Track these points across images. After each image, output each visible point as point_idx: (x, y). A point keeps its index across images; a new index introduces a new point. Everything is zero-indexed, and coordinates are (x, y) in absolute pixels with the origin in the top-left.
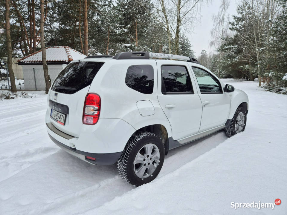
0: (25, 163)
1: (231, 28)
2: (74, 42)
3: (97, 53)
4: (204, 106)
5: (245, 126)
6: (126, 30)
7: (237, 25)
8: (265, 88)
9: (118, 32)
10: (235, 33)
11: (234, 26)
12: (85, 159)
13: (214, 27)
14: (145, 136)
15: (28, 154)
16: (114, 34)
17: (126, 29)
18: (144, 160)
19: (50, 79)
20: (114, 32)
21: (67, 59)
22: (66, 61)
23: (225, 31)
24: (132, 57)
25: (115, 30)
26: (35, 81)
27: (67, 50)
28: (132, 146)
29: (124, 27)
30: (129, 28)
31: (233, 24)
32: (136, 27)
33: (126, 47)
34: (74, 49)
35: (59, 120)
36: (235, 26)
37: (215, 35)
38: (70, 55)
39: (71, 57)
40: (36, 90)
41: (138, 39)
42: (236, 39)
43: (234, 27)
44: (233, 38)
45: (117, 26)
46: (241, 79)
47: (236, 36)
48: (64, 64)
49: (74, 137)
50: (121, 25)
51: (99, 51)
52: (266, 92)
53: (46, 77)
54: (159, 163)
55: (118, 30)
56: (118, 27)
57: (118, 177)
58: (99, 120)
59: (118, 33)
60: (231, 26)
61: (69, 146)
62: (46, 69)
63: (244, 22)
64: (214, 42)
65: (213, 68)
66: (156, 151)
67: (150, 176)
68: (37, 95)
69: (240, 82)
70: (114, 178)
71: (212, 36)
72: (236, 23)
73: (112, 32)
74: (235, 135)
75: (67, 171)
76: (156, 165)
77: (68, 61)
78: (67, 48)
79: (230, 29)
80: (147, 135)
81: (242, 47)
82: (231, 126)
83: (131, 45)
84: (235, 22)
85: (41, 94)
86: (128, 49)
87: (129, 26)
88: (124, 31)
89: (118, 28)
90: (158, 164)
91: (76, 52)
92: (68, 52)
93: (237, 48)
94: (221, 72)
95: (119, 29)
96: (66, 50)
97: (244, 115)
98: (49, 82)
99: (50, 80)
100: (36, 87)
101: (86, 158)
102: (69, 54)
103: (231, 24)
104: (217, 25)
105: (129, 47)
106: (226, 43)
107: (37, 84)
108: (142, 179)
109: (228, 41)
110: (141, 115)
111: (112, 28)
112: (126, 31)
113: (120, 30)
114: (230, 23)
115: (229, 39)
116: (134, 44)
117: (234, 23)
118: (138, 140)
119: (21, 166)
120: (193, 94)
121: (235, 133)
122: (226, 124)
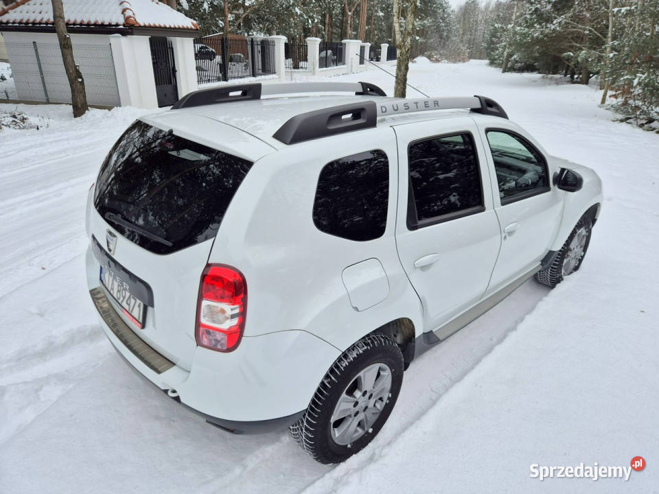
4: (505, 237)
5: (583, 257)
8: (616, 109)
14: (361, 352)
15: (51, 350)
18: (356, 404)
19: (81, 77)
21: (121, 20)
22: (117, 25)
24: (332, 127)
26: (43, 78)
28: (329, 383)
35: (125, 305)
38: (129, 7)
39: (131, 14)
40: (48, 102)
46: (558, 76)
48: (114, 33)
49: (174, 364)
52: (617, 124)
53: (71, 71)
54: (389, 398)
57: (288, 439)
58: (244, 340)
62: (66, 46)
65: (493, 43)
66: (384, 376)
67: (367, 432)
68: (51, 120)
69: (555, 85)
70: (277, 443)
74: (558, 285)
75: (157, 418)
76: (380, 406)
77: (124, 25)
80: (366, 348)
82: (552, 268)
85: (61, 116)
90: (386, 400)
94: (512, 56)
97: (587, 232)
98: (78, 84)
99: (80, 80)
100: (47, 95)
102: (126, 5)
107: (47, 85)
108: (349, 446)
110: (356, 309)
118: (345, 365)
120: (483, 209)
121: (559, 280)
122: (544, 261)
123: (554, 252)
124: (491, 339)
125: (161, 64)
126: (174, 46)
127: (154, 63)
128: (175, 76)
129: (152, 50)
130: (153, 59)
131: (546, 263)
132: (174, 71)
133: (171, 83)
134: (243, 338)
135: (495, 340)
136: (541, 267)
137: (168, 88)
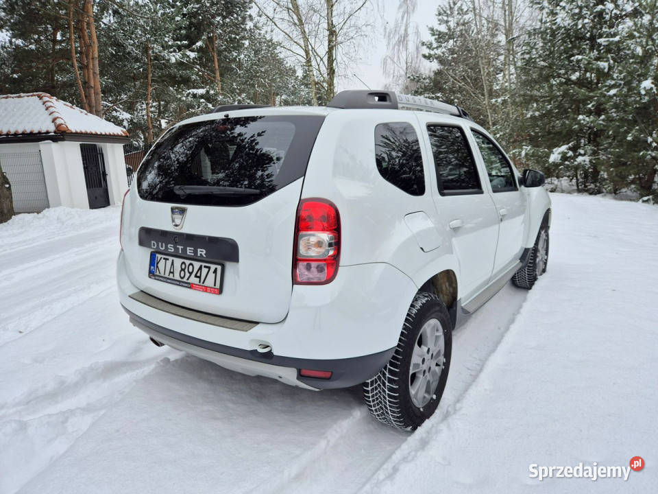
0: (72, 412)
1: (427, 55)
2: (55, 83)
3: (118, 113)
4: (502, 220)
5: (547, 261)
6: (192, 55)
7: (437, 48)
9: (174, 58)
10: (435, 66)
11: (433, 50)
12: (298, 378)
13: (389, 53)
14: (424, 301)
15: (63, 389)
16: (164, 63)
17: (192, 51)
18: (423, 361)
19: (7, 183)
20: (164, 58)
21: (52, 128)
22: (48, 132)
23: (411, 63)
25: (165, 53)
27: (49, 104)
29: (188, 47)
30: (200, 50)
31: (430, 47)
32: (213, 49)
33: (194, 96)
34: (64, 99)
35: (193, 280)
36: (435, 50)
37: (392, 72)
38: (59, 115)
39: (62, 122)
41: (221, 75)
42: (439, 78)
43: (432, 52)
44: (433, 77)
45: (170, 43)
47: (438, 73)
48: (44, 140)
49: (257, 323)
50: (179, 43)
51: (121, 106)
54: (444, 364)
55: (174, 54)
56: (171, 47)
58: (340, 270)
59: (173, 60)
60: (426, 51)
61: (249, 348)
63: (451, 42)
64: (390, 85)
66: (440, 336)
67: (432, 399)
71: (384, 72)
72: (435, 45)
73: (157, 58)
76: (438, 370)
77: (55, 132)
78: (46, 99)
79: (424, 56)
80: (427, 299)
81: (452, 98)
82: (529, 266)
83: (208, 92)
84: (434, 42)
86: (202, 100)
87: (199, 44)
88: (188, 57)
89: (172, 50)
90: (442, 367)
91: (71, 107)
92: (51, 109)
93: (441, 98)
95: (175, 51)
96: (44, 103)
97: (546, 236)
98: (8, 190)
99: (7, 186)
101: (301, 376)
102: (55, 115)
103: (425, 47)
104: (394, 48)
105: (202, 96)
106: (418, 89)
108: (421, 409)
109: (423, 82)
110: (422, 249)
111: (157, 48)
112: (194, 56)
113: (178, 55)
114: (423, 44)
115: (424, 79)
116: (213, 89)
117: (431, 44)
118: (414, 312)
119: (64, 422)
120: (482, 193)
121: (535, 279)
122: (523, 258)
123: (529, 249)
124: (499, 329)
125: (91, 169)
126: (104, 152)
127: (84, 168)
128: (105, 180)
129: (83, 156)
130: (84, 164)
131: (524, 260)
132: (105, 175)
133: (101, 186)
134: (340, 268)
135: (502, 329)
136: (521, 264)
137: (99, 191)
